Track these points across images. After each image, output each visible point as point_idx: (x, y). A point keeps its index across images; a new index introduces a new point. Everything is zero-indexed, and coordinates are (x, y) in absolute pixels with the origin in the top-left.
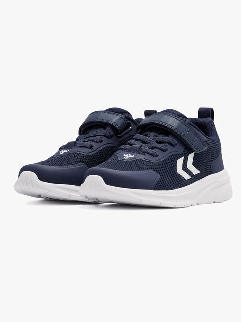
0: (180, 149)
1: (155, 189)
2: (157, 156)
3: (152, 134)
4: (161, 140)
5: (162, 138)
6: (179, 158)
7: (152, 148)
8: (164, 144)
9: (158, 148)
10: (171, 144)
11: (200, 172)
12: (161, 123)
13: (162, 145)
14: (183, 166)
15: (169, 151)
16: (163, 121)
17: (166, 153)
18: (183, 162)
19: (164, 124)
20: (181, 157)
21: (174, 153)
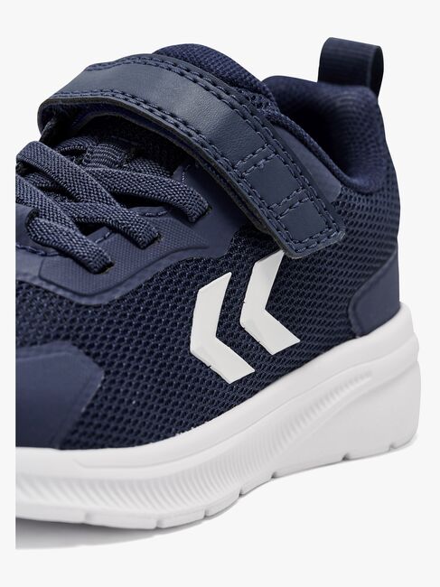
0: (215, 235)
1: (66, 444)
2: (102, 270)
3: (103, 150)
4: (134, 189)
5: (145, 177)
6: (208, 280)
7: (87, 227)
8: (146, 209)
9: (114, 230)
10: (178, 212)
11: (296, 340)
12: (144, 109)
13: (135, 213)
14: (222, 317)
15: (163, 245)
16: (155, 98)
17: (151, 253)
18: (226, 299)
19: (156, 116)
20: (220, 273)
21: (187, 256)
